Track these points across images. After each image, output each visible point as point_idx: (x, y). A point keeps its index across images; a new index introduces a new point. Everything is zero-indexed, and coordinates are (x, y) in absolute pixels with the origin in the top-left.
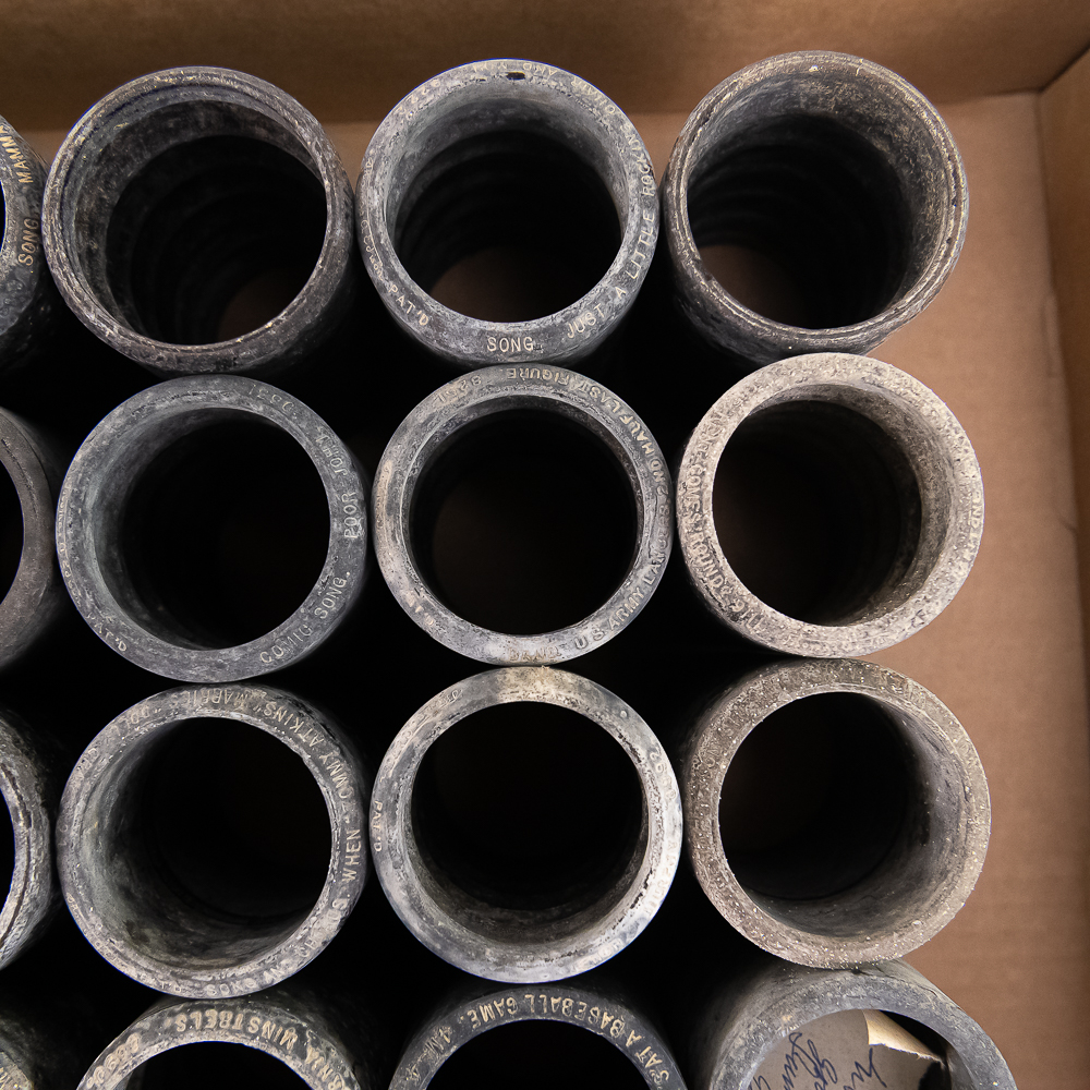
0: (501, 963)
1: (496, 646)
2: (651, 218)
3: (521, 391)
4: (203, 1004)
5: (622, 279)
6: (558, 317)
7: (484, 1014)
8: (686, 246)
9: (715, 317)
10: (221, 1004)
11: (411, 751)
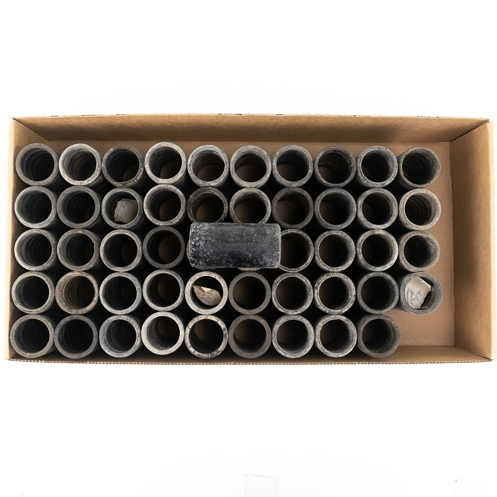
0: (374, 268)
1: (374, 226)
2: (397, 169)
3: (378, 192)
4: (334, 272)
5: (393, 177)
6: (384, 182)
7: (371, 275)
8: (402, 173)
9: (405, 182)
10: (336, 272)
11: (363, 239)
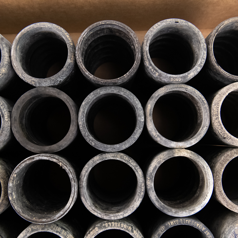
0: (175, 213)
1: (173, 144)
2: (206, 52)
3: (178, 89)
4: (111, 221)
5: (200, 66)
6: (186, 74)
7: (172, 223)
8: (213, 59)
9: (219, 74)
10: (115, 221)
11: (156, 166)
